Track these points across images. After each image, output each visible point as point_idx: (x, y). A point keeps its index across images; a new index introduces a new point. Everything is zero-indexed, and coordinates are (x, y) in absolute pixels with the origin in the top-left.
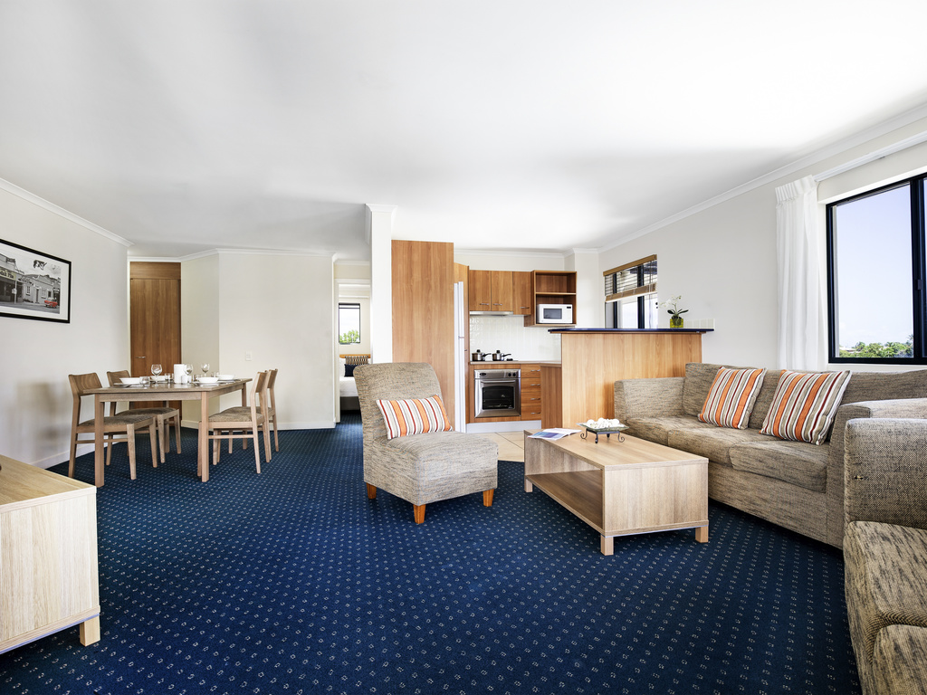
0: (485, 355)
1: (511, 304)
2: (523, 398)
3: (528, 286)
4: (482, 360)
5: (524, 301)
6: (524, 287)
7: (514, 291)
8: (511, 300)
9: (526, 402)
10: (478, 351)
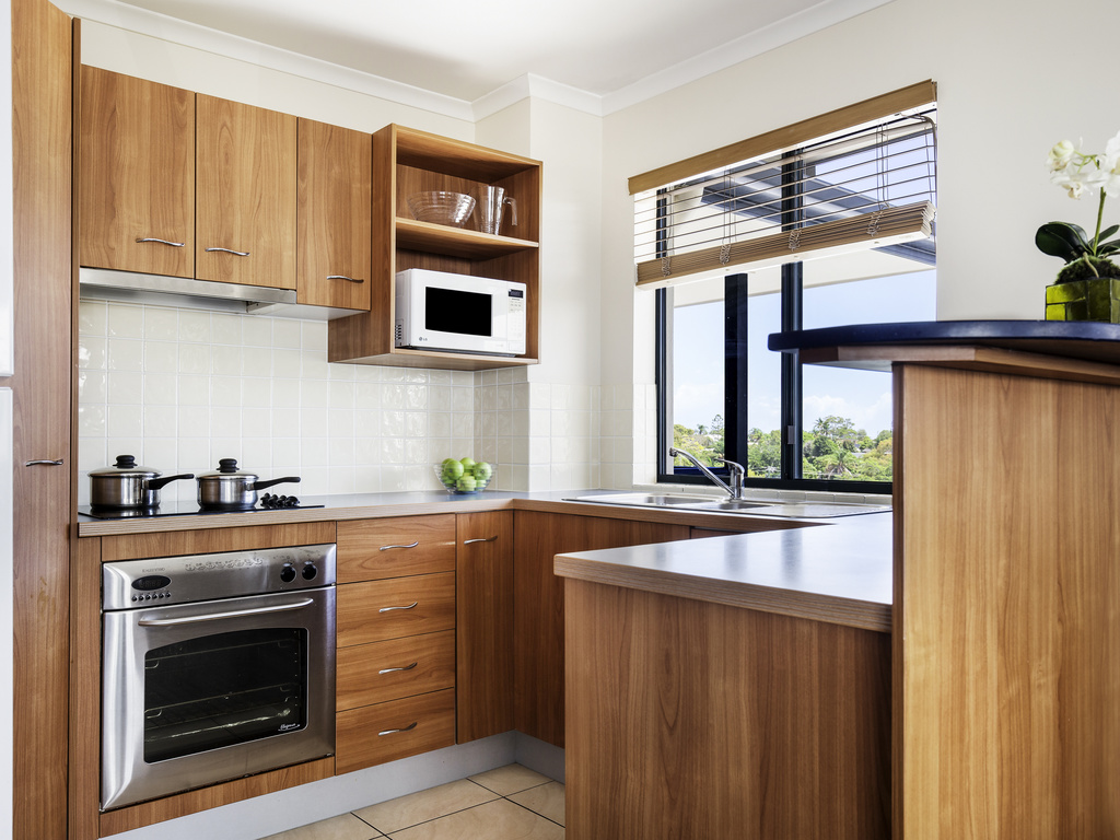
0: (158, 483)
1: (288, 255)
2: (345, 673)
3: (360, 188)
4: (143, 509)
5: (342, 253)
6: (342, 192)
7: (300, 202)
8: (289, 239)
9: (356, 690)
10: (125, 461)
